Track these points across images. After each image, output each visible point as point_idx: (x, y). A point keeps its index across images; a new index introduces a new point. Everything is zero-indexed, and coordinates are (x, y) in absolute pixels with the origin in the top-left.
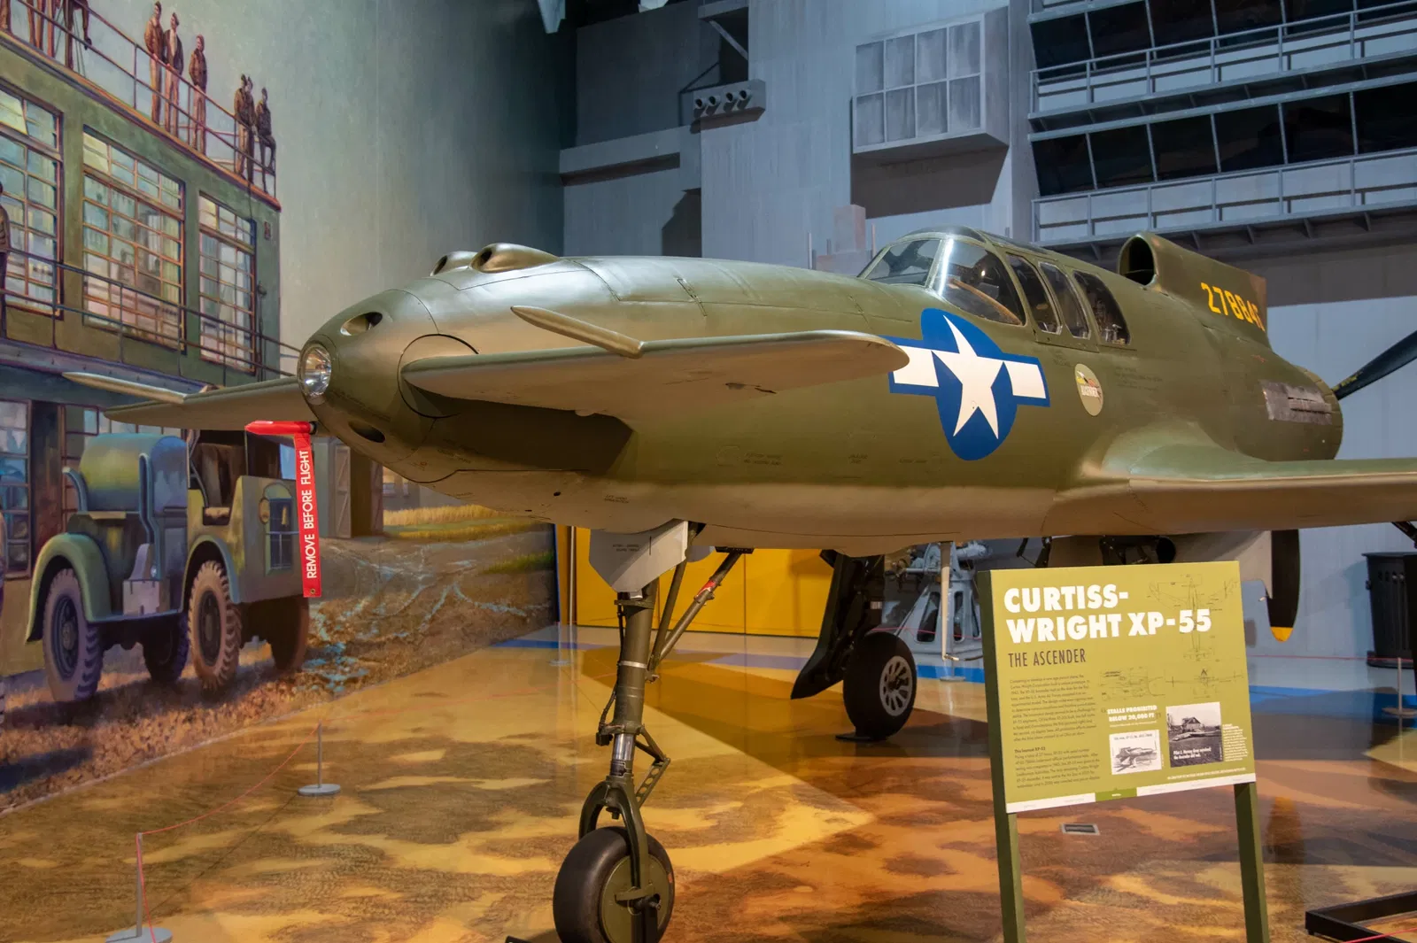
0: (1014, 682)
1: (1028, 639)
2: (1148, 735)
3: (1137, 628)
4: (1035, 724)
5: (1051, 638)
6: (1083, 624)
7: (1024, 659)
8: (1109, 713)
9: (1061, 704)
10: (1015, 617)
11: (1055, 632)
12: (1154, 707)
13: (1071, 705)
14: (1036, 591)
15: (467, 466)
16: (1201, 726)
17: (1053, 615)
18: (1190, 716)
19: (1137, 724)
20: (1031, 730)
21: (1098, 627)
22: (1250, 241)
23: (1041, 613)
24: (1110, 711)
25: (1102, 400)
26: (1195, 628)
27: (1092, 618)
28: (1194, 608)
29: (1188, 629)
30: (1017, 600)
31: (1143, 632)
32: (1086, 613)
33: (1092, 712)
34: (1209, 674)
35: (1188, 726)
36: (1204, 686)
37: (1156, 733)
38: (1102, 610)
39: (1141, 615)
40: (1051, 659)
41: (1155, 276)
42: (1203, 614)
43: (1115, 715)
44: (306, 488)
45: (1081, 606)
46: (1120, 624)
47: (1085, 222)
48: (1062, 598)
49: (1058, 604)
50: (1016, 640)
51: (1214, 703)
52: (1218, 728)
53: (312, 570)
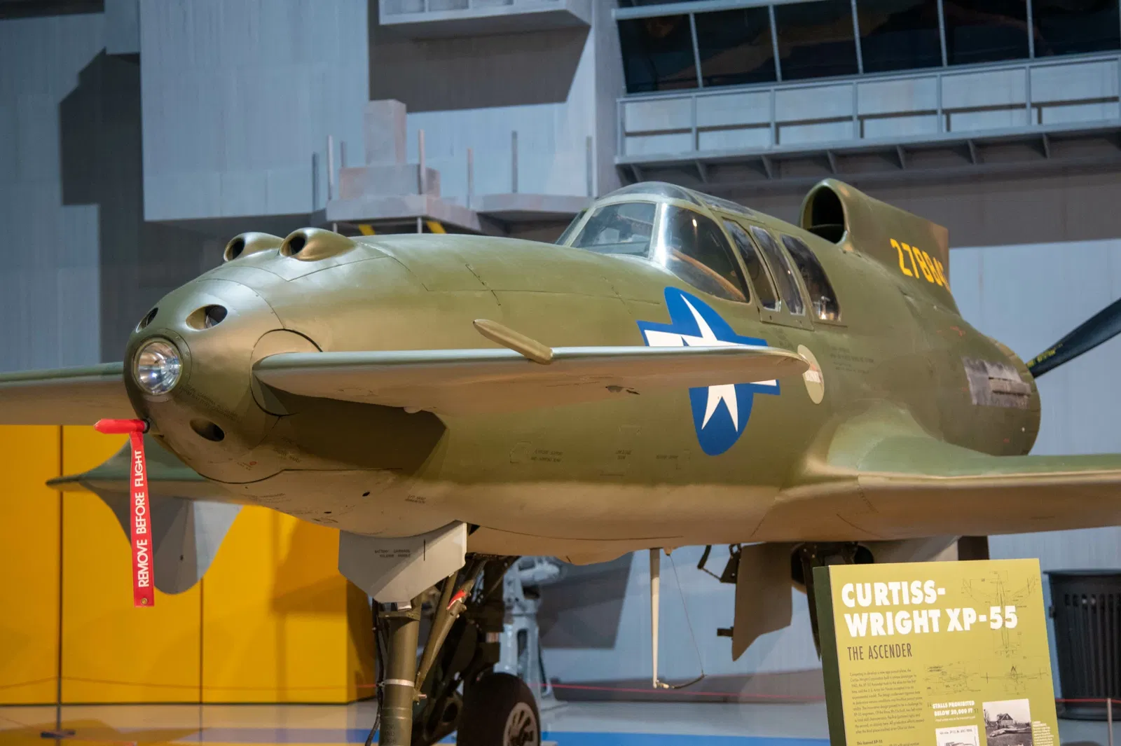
0: (853, 675)
1: (863, 634)
2: (968, 730)
3: (954, 625)
4: (872, 716)
5: (882, 633)
6: (908, 619)
7: (861, 653)
8: (934, 707)
9: (894, 697)
10: (851, 611)
11: (885, 627)
12: (972, 703)
13: (902, 699)
14: (868, 586)
15: (295, 465)
16: (1014, 722)
17: (882, 610)
18: (1003, 713)
19: (958, 719)
20: (870, 723)
21: (921, 622)
22: (900, 166)
23: (872, 608)
24: (934, 706)
25: (823, 385)
26: (1004, 625)
27: (916, 613)
28: (1003, 605)
29: (997, 626)
30: (852, 595)
31: (959, 628)
32: (911, 608)
33: (919, 706)
34: (1018, 671)
35: (1003, 723)
36: (1015, 683)
37: (975, 728)
38: (924, 606)
39: (957, 611)
40: (883, 655)
41: (846, 233)
42: (1010, 610)
43: (940, 709)
44: (139, 490)
45: (906, 601)
46: (939, 619)
47: (688, 131)
48: (890, 592)
49: (886, 599)
50: (854, 634)
51: (1024, 700)
52: (1028, 725)
53: (143, 577)
